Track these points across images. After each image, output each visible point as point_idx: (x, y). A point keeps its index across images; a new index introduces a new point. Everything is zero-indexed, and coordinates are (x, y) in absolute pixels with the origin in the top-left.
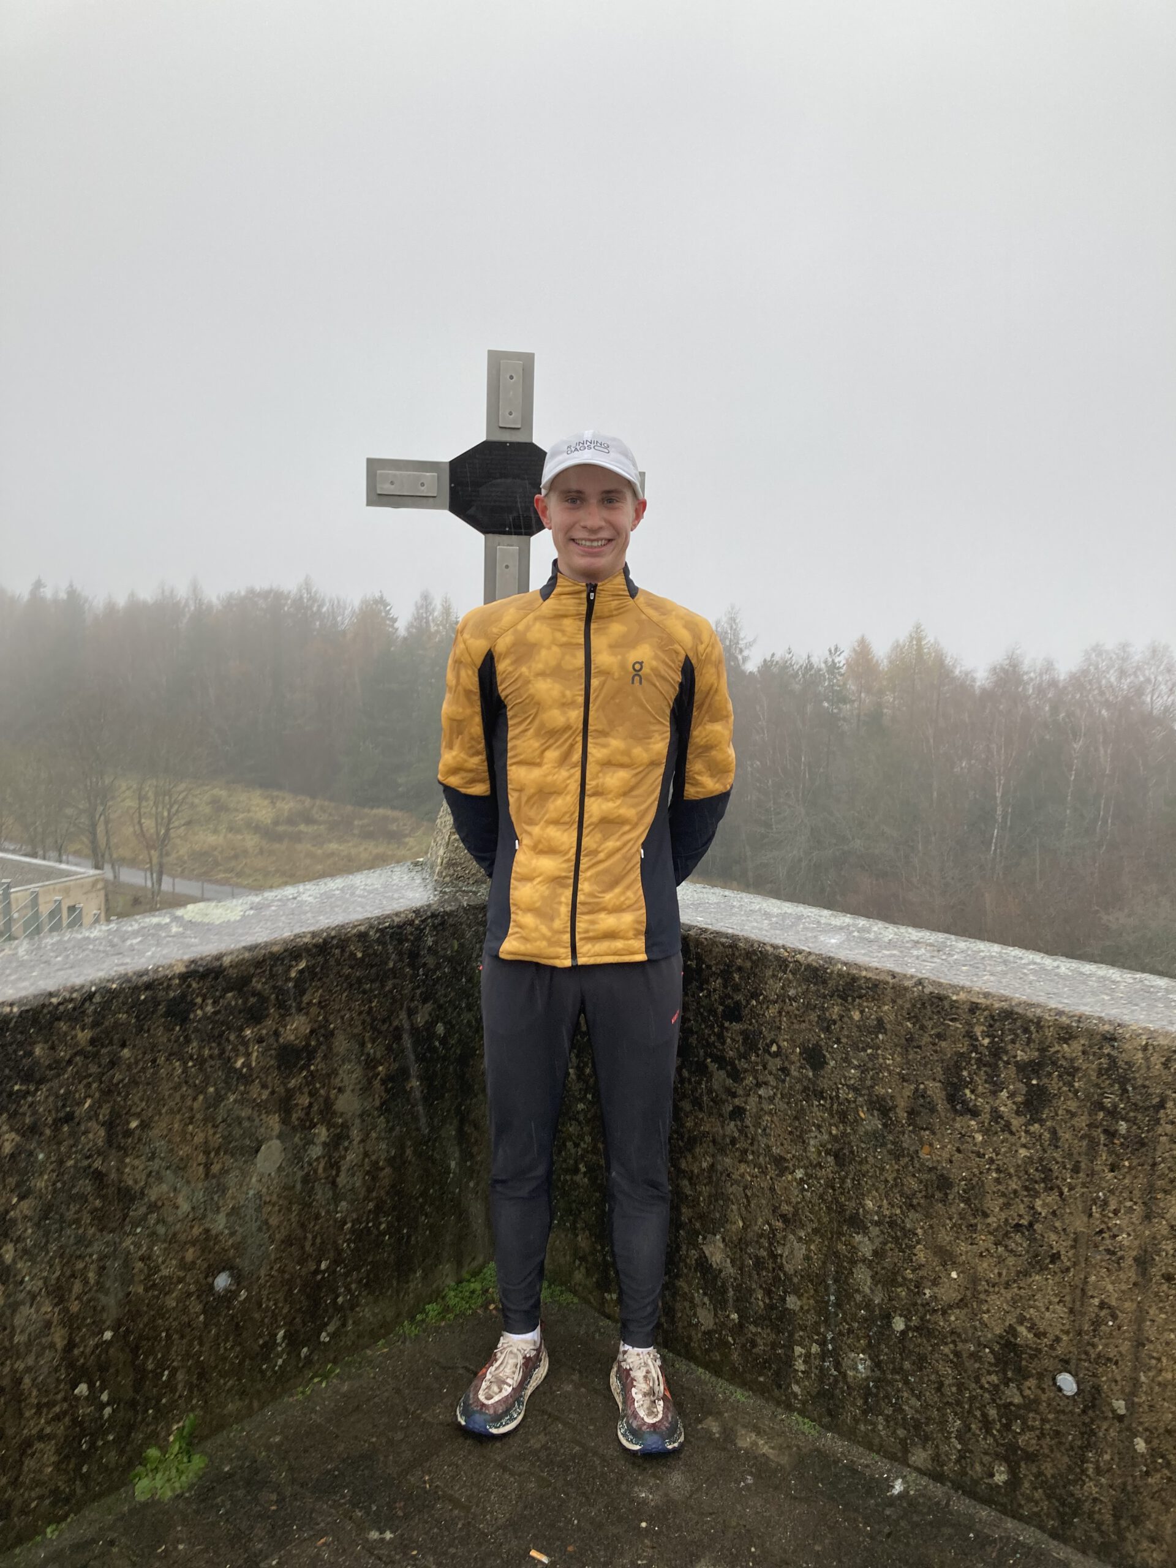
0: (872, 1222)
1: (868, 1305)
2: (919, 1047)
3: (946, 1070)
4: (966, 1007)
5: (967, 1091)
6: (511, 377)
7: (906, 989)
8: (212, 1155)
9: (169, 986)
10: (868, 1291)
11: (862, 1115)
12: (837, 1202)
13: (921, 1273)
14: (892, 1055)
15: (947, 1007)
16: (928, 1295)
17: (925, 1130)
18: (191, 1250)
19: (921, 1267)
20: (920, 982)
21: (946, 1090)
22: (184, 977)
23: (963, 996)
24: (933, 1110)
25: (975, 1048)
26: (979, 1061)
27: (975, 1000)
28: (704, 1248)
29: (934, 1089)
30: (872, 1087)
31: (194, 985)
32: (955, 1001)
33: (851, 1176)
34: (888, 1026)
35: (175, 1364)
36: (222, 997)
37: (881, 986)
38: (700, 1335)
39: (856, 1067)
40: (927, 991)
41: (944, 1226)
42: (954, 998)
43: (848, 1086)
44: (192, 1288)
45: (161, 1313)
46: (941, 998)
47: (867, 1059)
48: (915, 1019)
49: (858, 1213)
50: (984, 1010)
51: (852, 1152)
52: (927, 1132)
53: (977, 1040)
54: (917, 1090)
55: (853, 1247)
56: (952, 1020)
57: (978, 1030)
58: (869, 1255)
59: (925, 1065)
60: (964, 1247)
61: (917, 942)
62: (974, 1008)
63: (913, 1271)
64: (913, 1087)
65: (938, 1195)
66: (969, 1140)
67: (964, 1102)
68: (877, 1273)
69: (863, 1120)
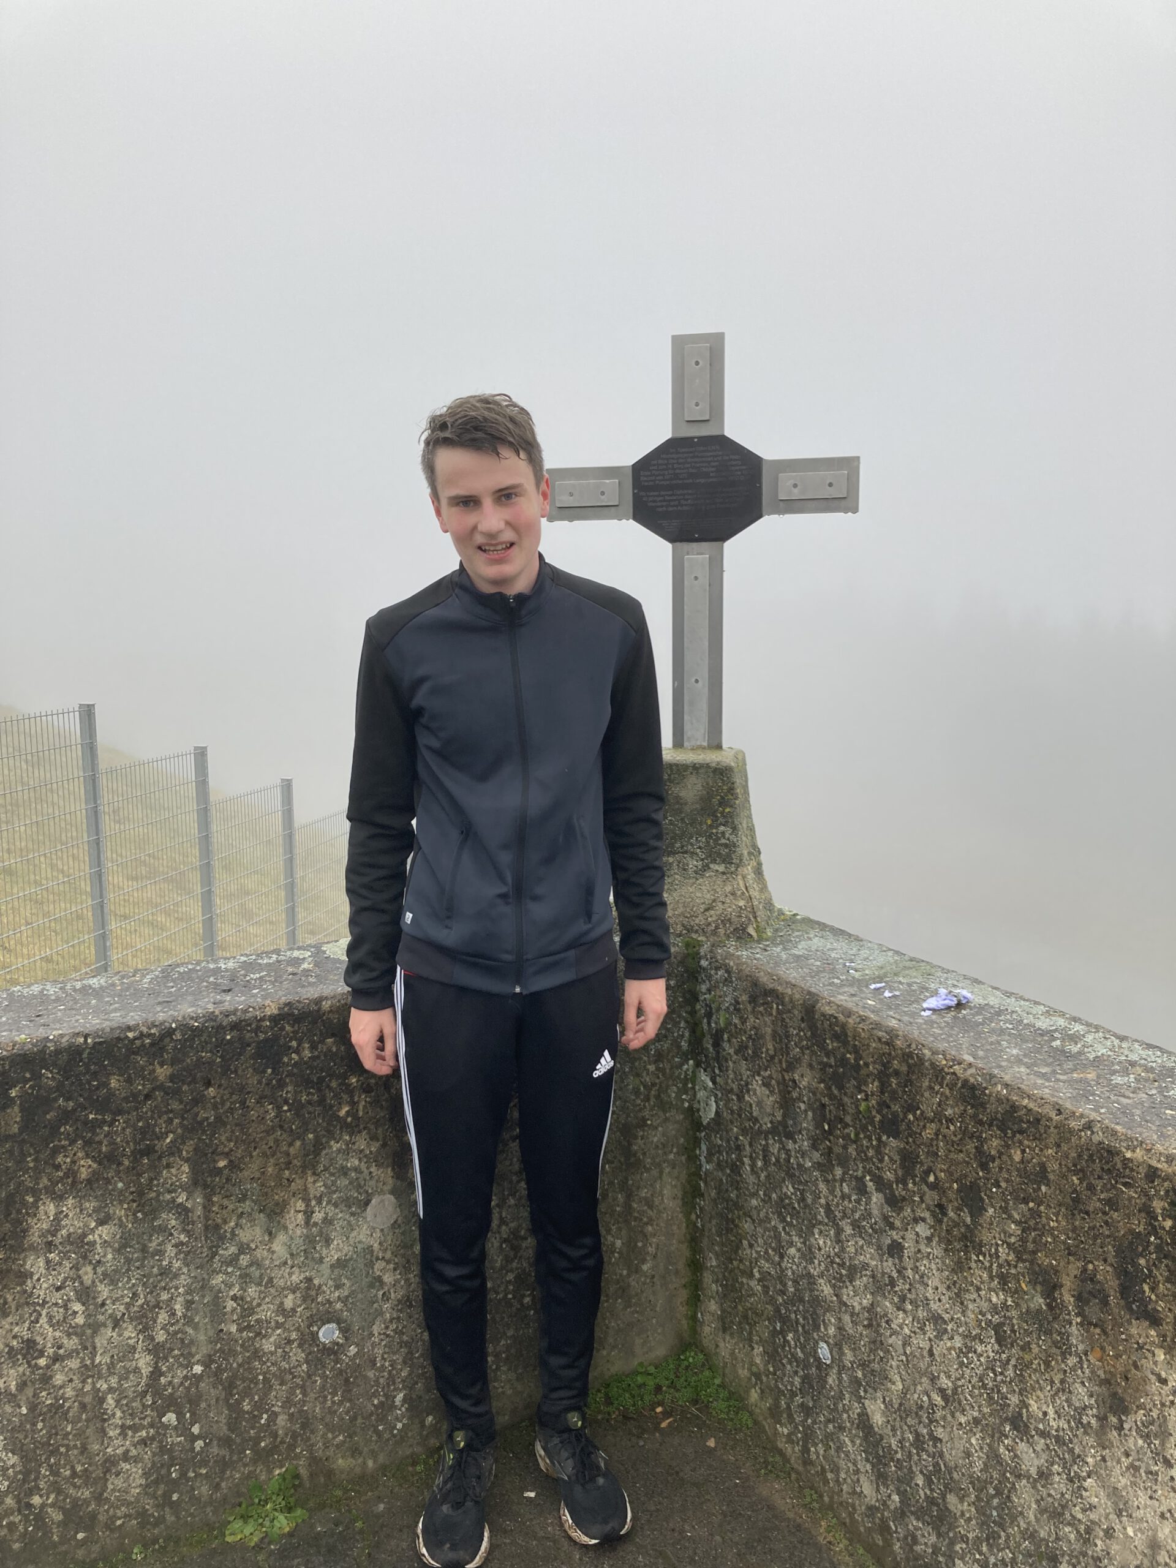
0: (1037, 1429)
1: (1032, 1536)
2: (1087, 1213)
3: (1119, 1252)
4: (1143, 1170)
5: (1146, 1288)
6: (697, 363)
7: (1071, 1131)
8: (313, 1203)
9: (258, 1028)
10: (1032, 1517)
11: (1023, 1285)
12: (999, 1391)
13: (1093, 1516)
14: (1057, 1215)
15: (1119, 1166)
16: (1099, 1548)
17: (1096, 1326)
18: (291, 1297)
19: (1092, 1507)
20: (1089, 1126)
21: (1119, 1279)
22: (275, 1019)
23: (1139, 1154)
24: (1105, 1302)
25: (1154, 1231)
26: (1159, 1248)
27: (1154, 1163)
28: (867, 1402)
29: (1105, 1273)
30: (1034, 1253)
31: (288, 1028)
32: (1128, 1159)
33: (1013, 1362)
34: (1051, 1177)
35: (276, 1409)
36: (322, 1042)
37: (1043, 1122)
38: (863, 1508)
39: (1015, 1222)
40: (1096, 1139)
41: (1119, 1462)
42: (1129, 1155)
43: (1008, 1244)
44: (294, 1336)
45: (257, 1354)
46: (1112, 1152)
47: (1028, 1214)
48: (1082, 1173)
49: (1020, 1414)
50: (1164, 1180)
51: (1013, 1331)
52: (1098, 1331)
53: (1156, 1220)
54: (1085, 1270)
55: (1016, 1456)
56: (1125, 1184)
57: (1158, 1205)
58: (1033, 1472)
59: (1095, 1238)
60: (1143, 1498)
61: (1133, 1064)
62: (1153, 1174)
63: (1084, 1510)
64: (1080, 1264)
65: (1114, 1420)
66: (1149, 1355)
67: (1144, 1302)
68: (1042, 1499)
69: (1025, 1293)
